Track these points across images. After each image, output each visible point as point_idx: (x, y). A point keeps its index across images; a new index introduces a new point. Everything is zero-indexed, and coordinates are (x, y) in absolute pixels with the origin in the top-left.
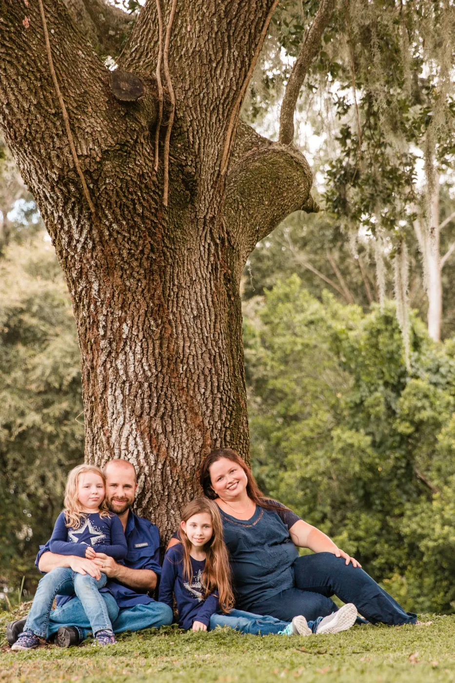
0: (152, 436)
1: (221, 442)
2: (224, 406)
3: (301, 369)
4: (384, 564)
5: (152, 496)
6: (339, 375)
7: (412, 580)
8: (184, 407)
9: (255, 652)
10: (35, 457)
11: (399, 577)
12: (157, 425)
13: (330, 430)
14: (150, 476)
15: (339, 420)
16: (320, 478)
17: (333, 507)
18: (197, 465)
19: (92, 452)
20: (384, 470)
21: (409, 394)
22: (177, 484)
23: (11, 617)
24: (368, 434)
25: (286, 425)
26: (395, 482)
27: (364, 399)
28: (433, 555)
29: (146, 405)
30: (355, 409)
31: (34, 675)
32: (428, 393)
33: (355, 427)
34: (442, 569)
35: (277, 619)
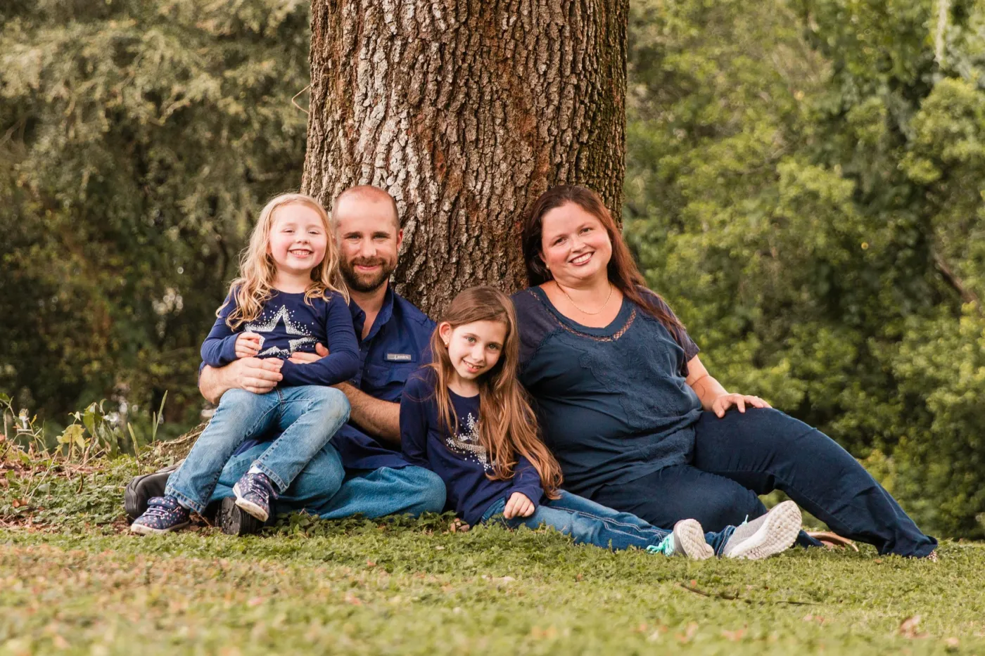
0: (437, 149)
1: (570, 171)
2: (582, 102)
3: (729, 37)
4: (853, 429)
5: (425, 262)
6: (803, 56)
7: (905, 465)
8: (505, 96)
9: (600, 581)
10: (202, 161)
11: (882, 458)
12: (449, 127)
13: (774, 162)
14: (425, 222)
15: (794, 143)
16: (746, 252)
17: (766, 311)
18: (519, 210)
19: (319, 166)
20: (871, 248)
21: (936, 106)
22: (477, 243)
23: (136, 467)
24: (847, 176)
25: (690, 144)
26: (892, 274)
27: (847, 106)
28: (951, 421)
29: (430, 86)
30: (828, 126)
31: (177, 587)
32: (973, 107)
33: (824, 160)
34: (969, 450)
35: (645, 522)
